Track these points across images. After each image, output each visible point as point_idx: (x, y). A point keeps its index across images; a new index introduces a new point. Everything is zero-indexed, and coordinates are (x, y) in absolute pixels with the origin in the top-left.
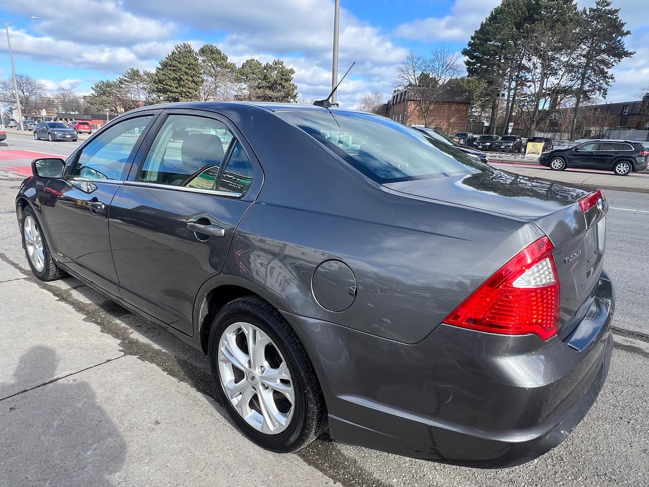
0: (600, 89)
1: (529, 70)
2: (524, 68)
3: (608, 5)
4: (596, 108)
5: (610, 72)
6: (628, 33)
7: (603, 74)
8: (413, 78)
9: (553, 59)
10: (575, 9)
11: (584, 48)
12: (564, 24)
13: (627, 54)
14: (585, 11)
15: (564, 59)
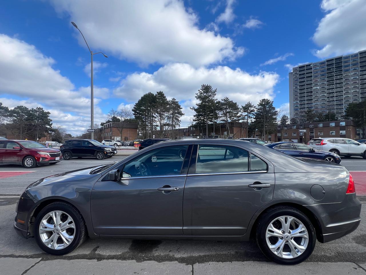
0: (178, 124)
1: (156, 118)
2: (154, 117)
3: (175, 100)
4: (177, 130)
5: (180, 119)
6: (182, 108)
7: (178, 120)
8: (110, 118)
9: (163, 115)
10: (167, 100)
11: (171, 112)
12: (165, 104)
13: (183, 114)
14: (169, 101)
15: (166, 115)
